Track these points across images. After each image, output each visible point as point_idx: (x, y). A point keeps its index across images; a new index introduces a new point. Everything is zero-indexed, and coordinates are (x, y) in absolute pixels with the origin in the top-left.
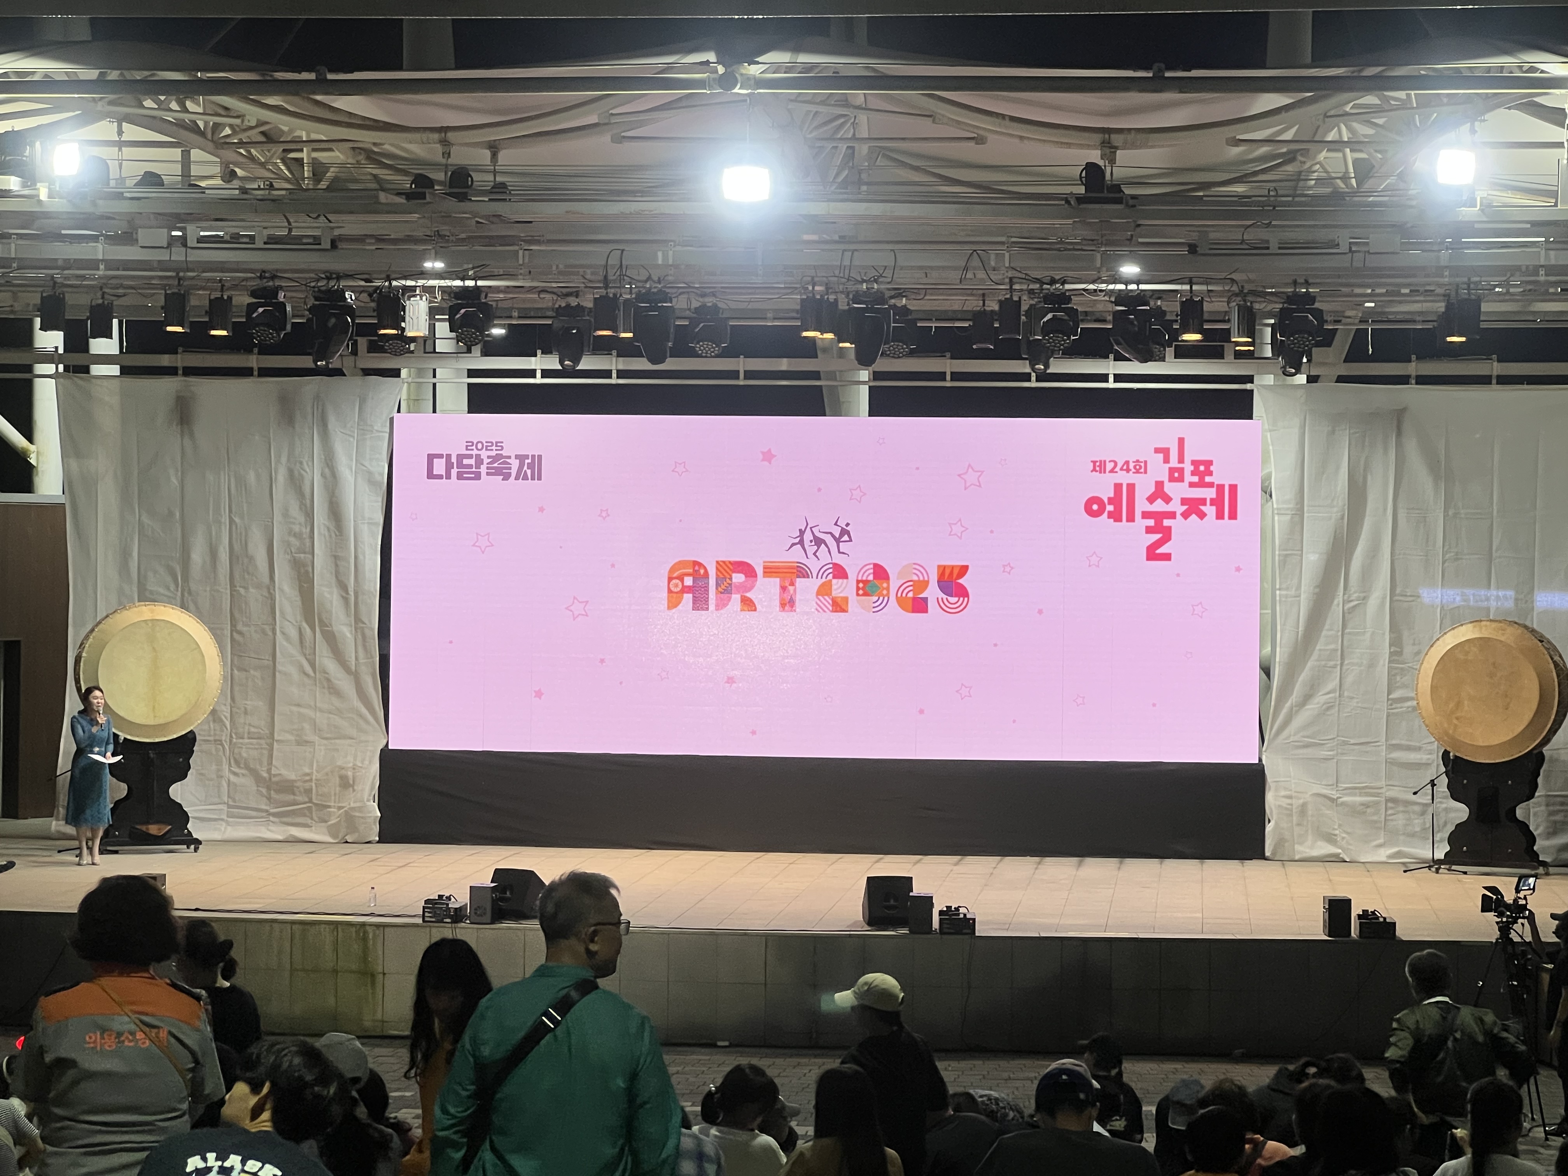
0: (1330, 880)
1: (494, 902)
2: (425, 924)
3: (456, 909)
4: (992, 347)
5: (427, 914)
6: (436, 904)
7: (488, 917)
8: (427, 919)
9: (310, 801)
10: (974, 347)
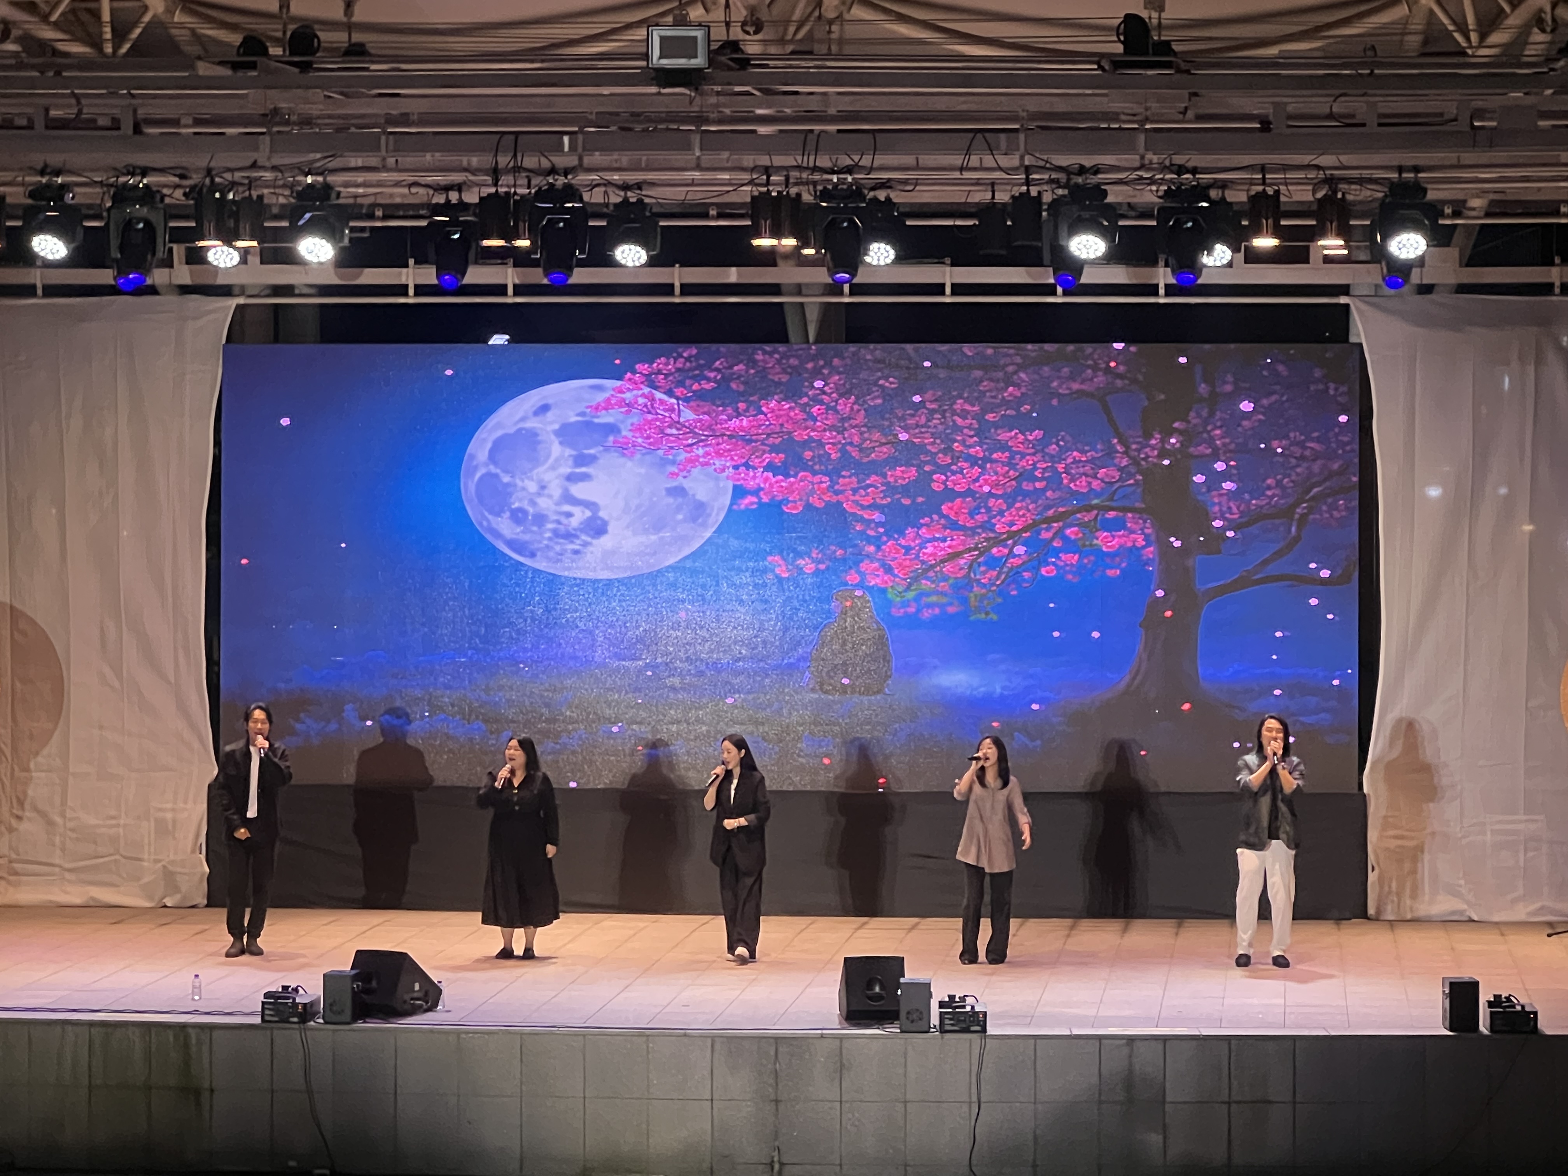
0: (1453, 949)
1: (355, 994)
2: (264, 1025)
3: (305, 1004)
4: (1003, 251)
5: (267, 1012)
6: (280, 998)
7: (347, 1015)
8: (267, 1018)
9: (117, 852)
10: (982, 250)
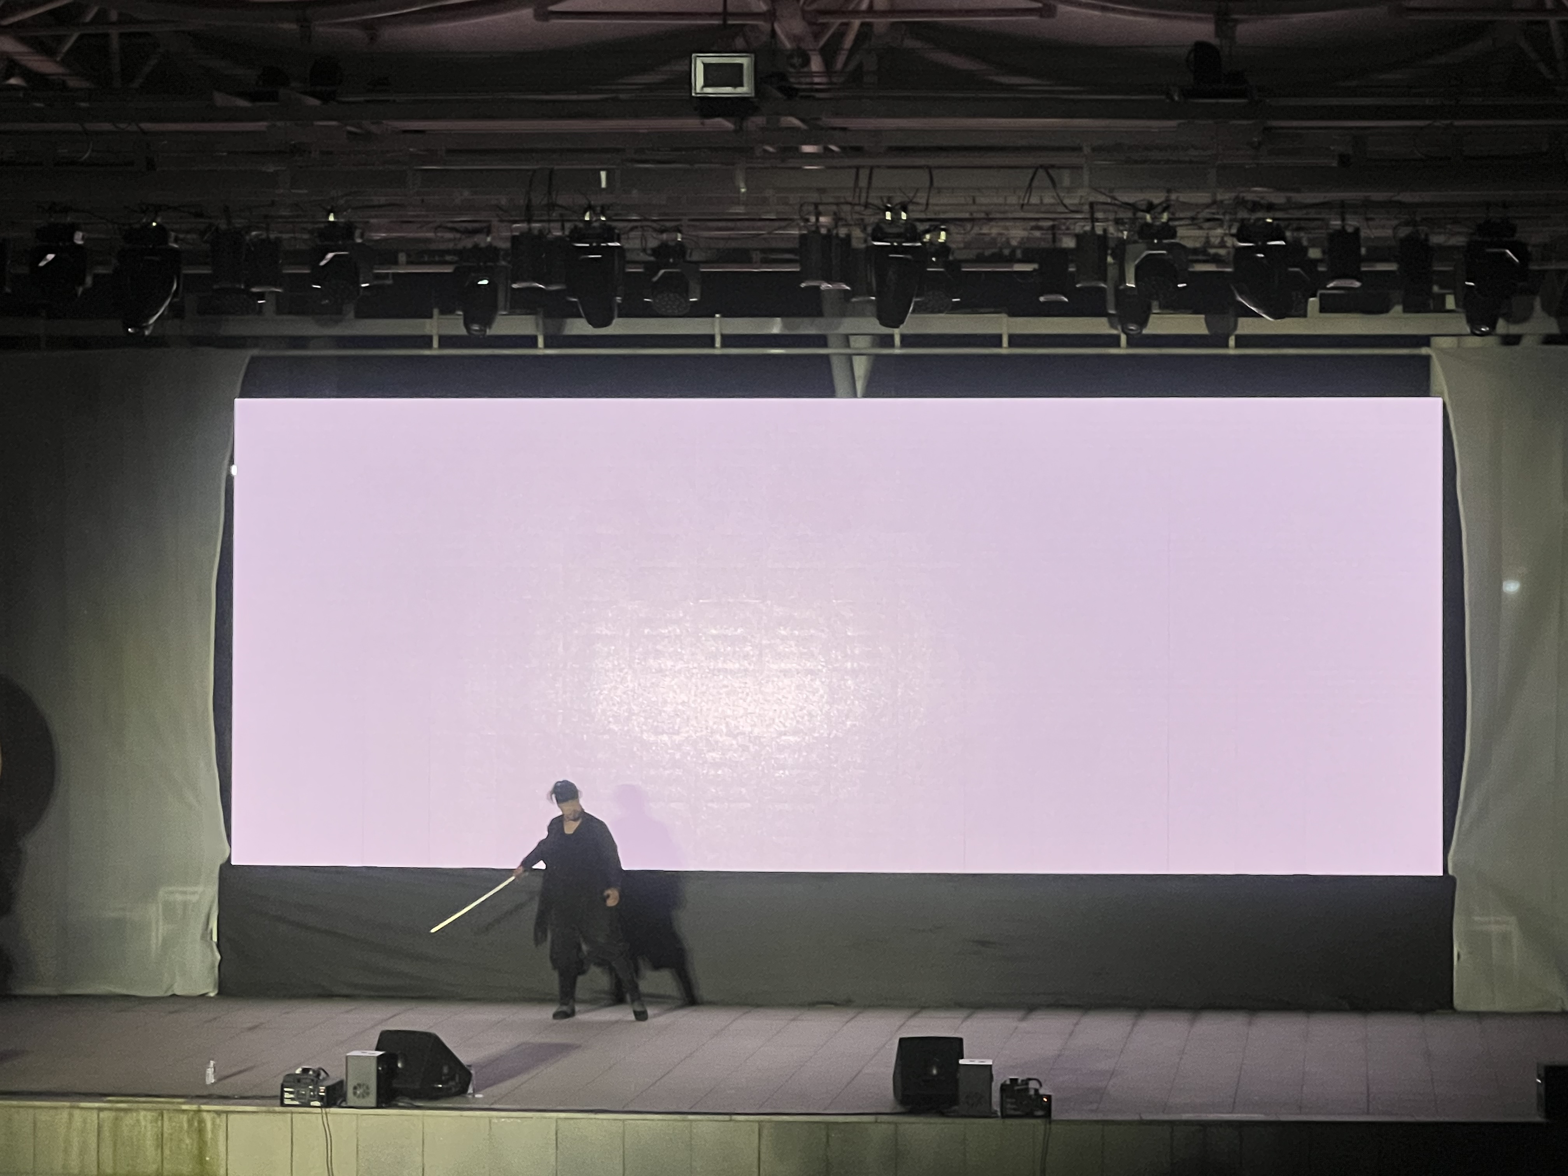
0: (1546, 1040)
1: (380, 1077)
2: (284, 1109)
3: (327, 1087)
4: (1066, 300)
5: (286, 1095)
6: (299, 1080)
7: (374, 1099)
8: (287, 1102)
10: (1042, 299)
